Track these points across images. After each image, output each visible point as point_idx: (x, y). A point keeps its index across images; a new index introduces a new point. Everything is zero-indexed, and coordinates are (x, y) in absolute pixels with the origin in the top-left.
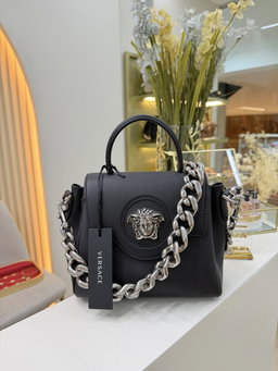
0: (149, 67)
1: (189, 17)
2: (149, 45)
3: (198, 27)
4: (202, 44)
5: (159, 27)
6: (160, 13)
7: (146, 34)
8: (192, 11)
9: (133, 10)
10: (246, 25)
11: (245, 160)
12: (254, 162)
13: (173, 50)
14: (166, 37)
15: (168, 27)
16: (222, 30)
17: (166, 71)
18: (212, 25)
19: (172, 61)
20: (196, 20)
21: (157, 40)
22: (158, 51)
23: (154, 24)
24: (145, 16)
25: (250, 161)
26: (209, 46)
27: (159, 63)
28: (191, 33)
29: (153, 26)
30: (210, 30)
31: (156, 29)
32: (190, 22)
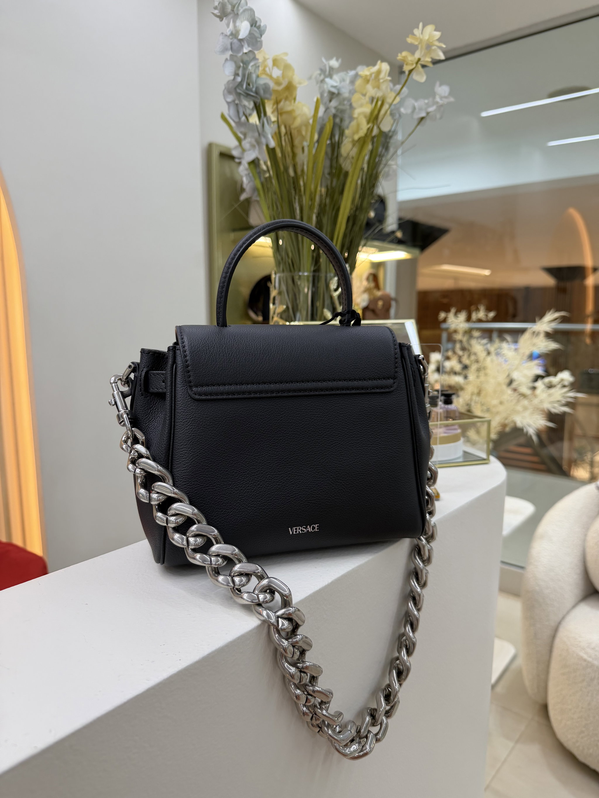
0: (254, 163)
1: (331, 73)
2: (254, 119)
3: (345, 93)
4: (354, 123)
5: (272, 85)
6: (275, 62)
7: (247, 95)
8: (334, 63)
9: (224, 50)
10: (433, 94)
11: (448, 365)
12: (466, 367)
13: (299, 131)
14: (286, 106)
15: (290, 88)
16: (389, 100)
17: (286, 169)
18: (371, 91)
19: (298, 151)
20: (343, 80)
21: (269, 109)
22: (270, 130)
23: (263, 80)
24: (246, 64)
25: (458, 367)
26: (365, 127)
27: (271, 152)
28: (334, 103)
29: (261, 82)
30: (367, 99)
31: (266, 88)
32: (332, 83)
